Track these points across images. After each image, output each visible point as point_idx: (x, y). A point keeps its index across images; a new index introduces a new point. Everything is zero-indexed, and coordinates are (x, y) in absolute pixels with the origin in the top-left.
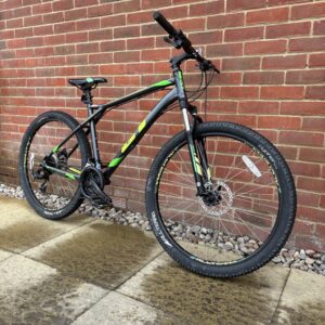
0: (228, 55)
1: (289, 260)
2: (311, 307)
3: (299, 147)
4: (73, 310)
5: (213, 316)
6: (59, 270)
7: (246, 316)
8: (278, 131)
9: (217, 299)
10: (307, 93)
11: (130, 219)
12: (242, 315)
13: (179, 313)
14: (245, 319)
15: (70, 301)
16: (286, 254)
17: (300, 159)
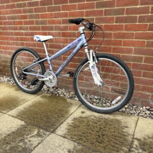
0: (107, 7)
1: (138, 112)
2: (149, 138)
3: (144, 56)
4: (32, 144)
5: (101, 145)
6: (25, 122)
7: (118, 144)
8: (134, 48)
9: (103, 135)
10: (149, 28)
11: (60, 92)
12: (116, 144)
13: (85, 144)
14: (117, 146)
15: (31, 139)
16: (136, 109)
17: (144, 62)
